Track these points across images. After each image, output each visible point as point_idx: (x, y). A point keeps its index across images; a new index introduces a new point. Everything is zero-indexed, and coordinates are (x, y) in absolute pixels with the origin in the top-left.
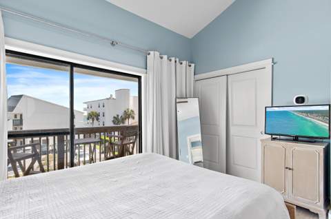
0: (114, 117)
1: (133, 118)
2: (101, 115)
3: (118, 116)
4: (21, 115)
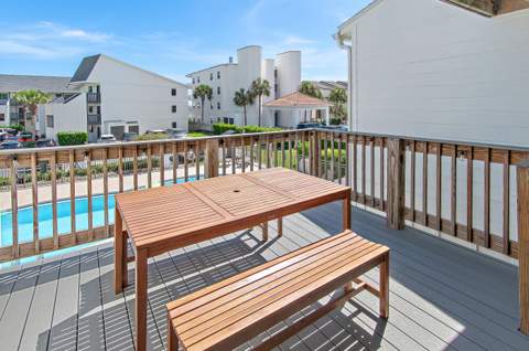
0: (237, 93)
1: (268, 93)
2: (215, 91)
3: (242, 91)
4: (98, 87)
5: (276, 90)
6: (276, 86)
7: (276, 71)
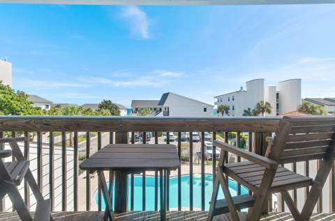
0: (245, 111)
1: (269, 112)
2: (231, 108)
5: (277, 108)
6: (278, 105)
7: (278, 94)
